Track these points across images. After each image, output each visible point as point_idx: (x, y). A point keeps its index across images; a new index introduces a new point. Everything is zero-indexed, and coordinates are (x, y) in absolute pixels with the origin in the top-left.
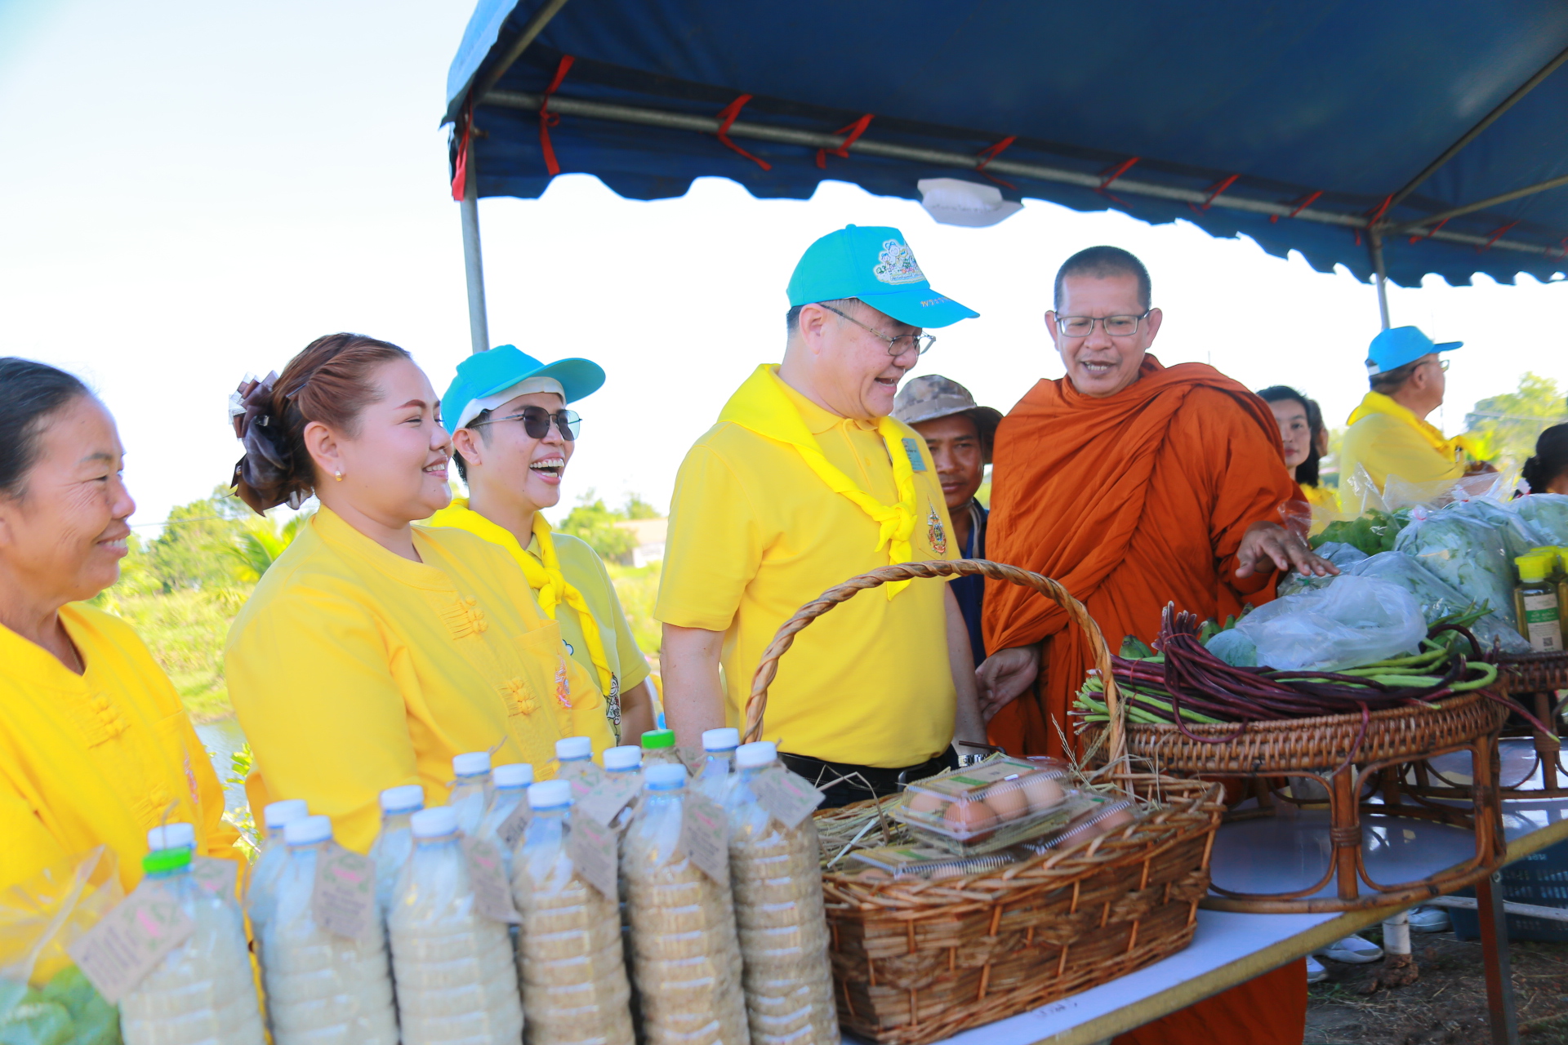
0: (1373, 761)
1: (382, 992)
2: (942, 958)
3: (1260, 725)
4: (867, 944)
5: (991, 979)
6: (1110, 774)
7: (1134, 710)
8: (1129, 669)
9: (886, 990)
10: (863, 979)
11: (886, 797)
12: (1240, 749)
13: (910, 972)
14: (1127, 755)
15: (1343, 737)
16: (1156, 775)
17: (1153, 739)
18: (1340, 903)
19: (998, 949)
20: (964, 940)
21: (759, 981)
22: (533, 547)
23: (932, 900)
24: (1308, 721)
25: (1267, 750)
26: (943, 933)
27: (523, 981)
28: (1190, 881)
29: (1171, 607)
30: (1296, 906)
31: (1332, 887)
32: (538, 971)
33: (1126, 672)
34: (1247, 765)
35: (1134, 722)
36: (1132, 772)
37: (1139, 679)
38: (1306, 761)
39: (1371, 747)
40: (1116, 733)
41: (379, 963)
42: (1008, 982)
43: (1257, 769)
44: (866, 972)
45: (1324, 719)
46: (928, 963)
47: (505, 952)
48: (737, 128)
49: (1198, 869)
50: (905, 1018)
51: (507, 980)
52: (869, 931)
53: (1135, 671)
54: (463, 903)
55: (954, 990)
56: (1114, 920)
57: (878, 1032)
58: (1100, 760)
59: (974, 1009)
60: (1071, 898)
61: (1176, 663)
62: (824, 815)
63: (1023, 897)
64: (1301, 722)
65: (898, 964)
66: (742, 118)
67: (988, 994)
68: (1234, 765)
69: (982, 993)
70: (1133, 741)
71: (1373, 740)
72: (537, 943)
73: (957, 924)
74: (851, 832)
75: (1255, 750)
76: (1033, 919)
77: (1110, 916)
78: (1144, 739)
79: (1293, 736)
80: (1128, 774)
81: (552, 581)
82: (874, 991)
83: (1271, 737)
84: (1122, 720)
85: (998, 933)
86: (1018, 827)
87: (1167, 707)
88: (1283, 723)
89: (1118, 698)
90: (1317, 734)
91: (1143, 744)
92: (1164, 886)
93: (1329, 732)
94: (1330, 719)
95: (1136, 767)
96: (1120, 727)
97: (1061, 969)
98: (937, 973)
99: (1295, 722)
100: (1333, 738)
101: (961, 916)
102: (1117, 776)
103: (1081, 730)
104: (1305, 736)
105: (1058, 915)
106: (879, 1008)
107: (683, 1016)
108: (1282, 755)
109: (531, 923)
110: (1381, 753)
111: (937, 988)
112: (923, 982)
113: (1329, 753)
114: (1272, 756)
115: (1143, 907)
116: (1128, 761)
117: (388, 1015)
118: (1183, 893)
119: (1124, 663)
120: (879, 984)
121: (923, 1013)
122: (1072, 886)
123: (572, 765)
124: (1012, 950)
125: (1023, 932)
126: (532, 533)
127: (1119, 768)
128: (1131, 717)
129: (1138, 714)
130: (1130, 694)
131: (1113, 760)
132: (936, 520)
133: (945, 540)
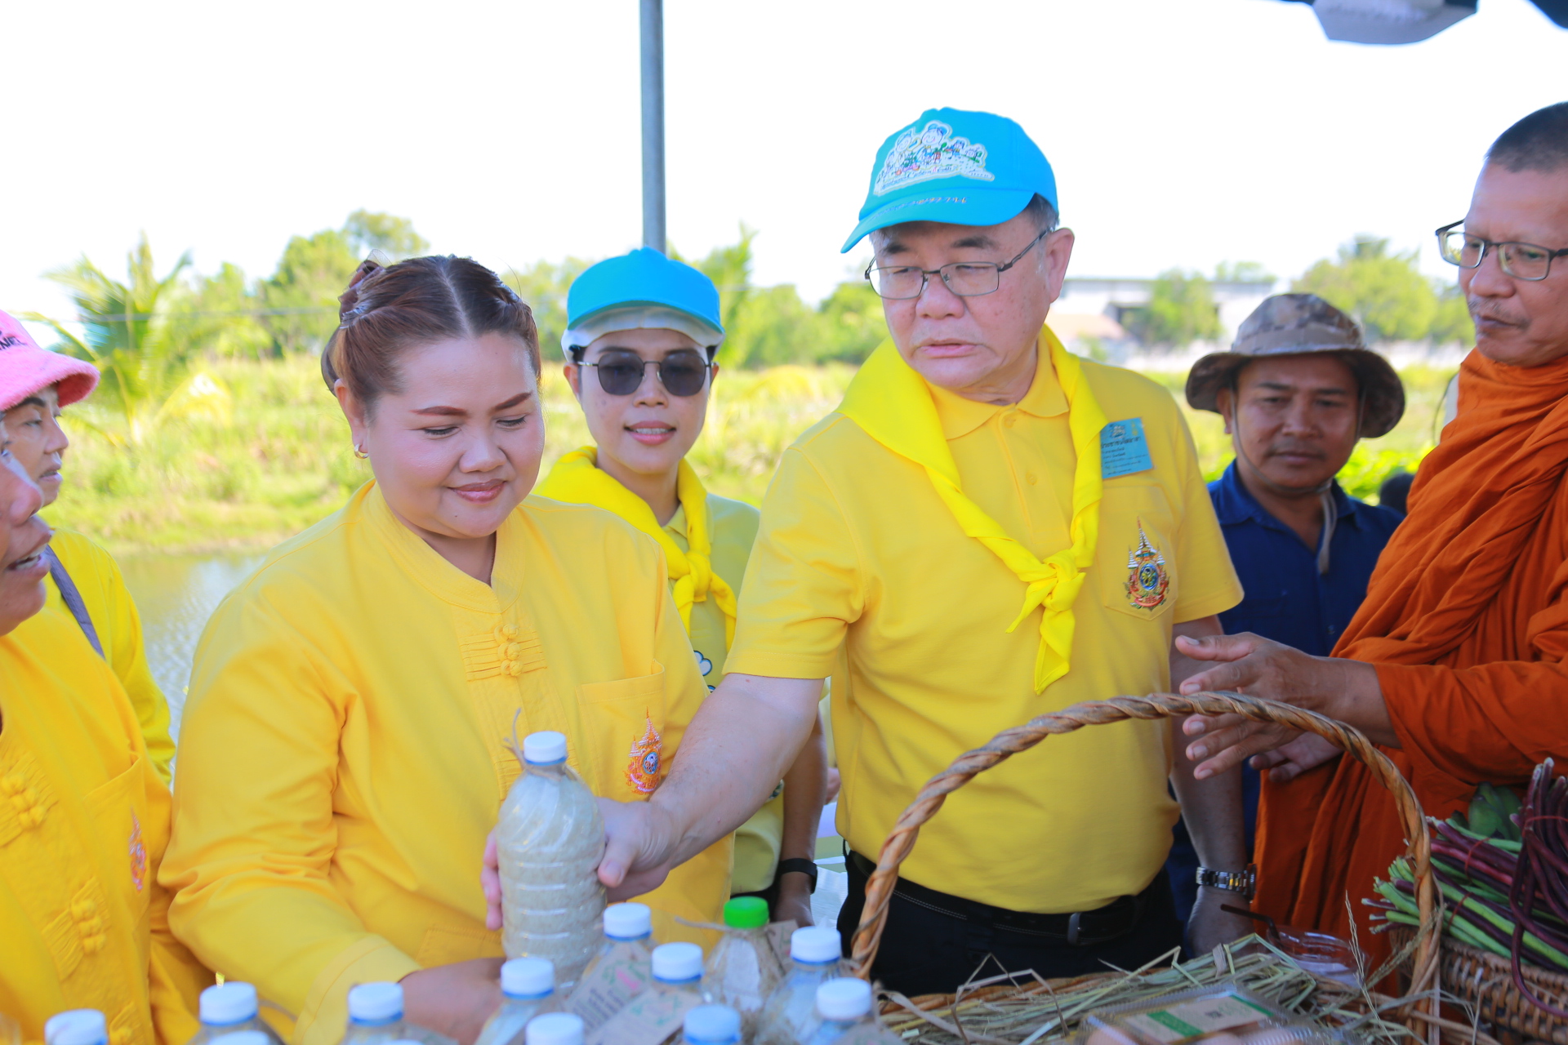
6: (1407, 1010)
7: (1459, 921)
8: (1465, 851)
11: (1083, 977)
14: (1437, 990)
16: (1473, 1031)
17: (1480, 972)
22: (676, 522)
29: (1548, 767)
33: (1461, 855)
35: (1457, 939)
36: (1443, 1015)
37: (1478, 871)
40: (1425, 954)
53: (1474, 856)
58: (1397, 984)
61: (1535, 865)
62: (990, 996)
70: (1451, 965)
74: (1021, 1029)
78: (1467, 967)
80: (1435, 1017)
81: (694, 573)
84: (1436, 936)
87: (1508, 927)
89: (1435, 899)
91: (1464, 975)
95: (1448, 1011)
96: (1432, 946)
102: (1417, 1014)
103: (1379, 928)
116: (1437, 998)
119: (1462, 842)
123: (620, 946)
126: (678, 502)
127: (1422, 1006)
128: (1453, 930)
129: (1464, 929)
130: (1457, 896)
131: (1416, 991)
132: (1151, 555)
133: (1166, 584)
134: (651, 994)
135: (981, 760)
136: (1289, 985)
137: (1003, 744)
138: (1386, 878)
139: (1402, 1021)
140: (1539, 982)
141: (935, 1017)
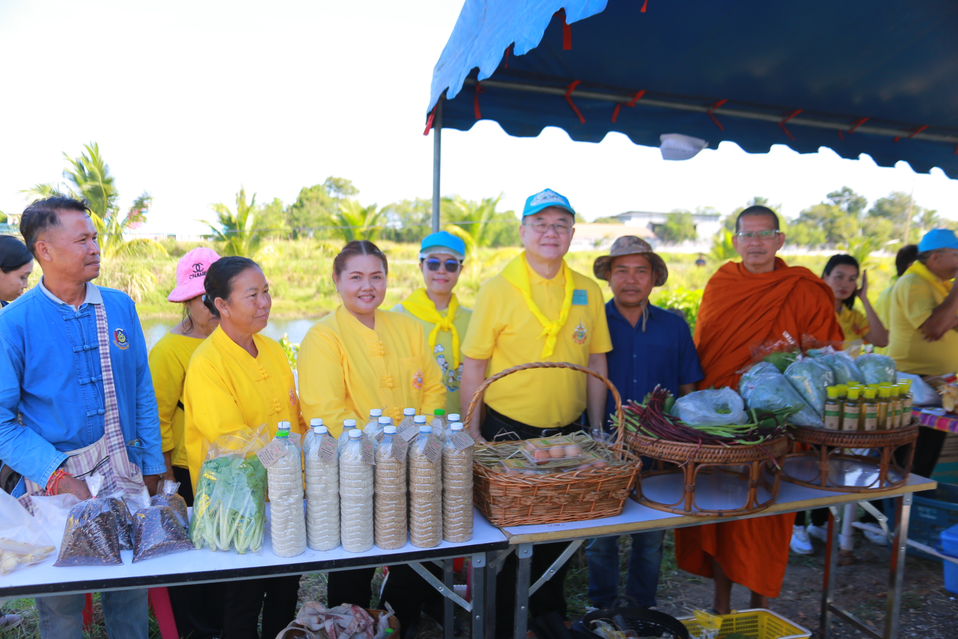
0: (703, 463)
1: (335, 478)
2: (514, 500)
3: (664, 441)
4: (490, 491)
5: (533, 510)
6: (614, 448)
9: (495, 506)
10: (489, 501)
12: (656, 448)
13: (502, 502)
14: (622, 442)
15: (692, 452)
16: (627, 451)
17: (632, 437)
18: (683, 512)
19: (535, 501)
20: (523, 496)
21: (446, 495)
23: (511, 481)
24: (680, 443)
25: (665, 451)
26: (515, 492)
27: (375, 482)
28: (620, 492)
30: (668, 509)
31: (682, 506)
32: (379, 480)
34: (657, 455)
37: (637, 413)
38: (677, 458)
39: (702, 457)
40: (620, 431)
41: (336, 469)
42: (539, 513)
43: (660, 457)
44: (490, 499)
45: (686, 444)
46: (509, 500)
47: (370, 473)
48: (575, 93)
49: (625, 488)
50: (501, 517)
51: (371, 480)
52: (491, 487)
54: (360, 457)
55: (518, 511)
56: (585, 500)
57: (492, 519)
59: (525, 518)
60: (566, 489)
63: (546, 486)
64: (678, 443)
65: (499, 499)
66: (578, 88)
67: (531, 515)
68: (653, 454)
69: (529, 514)
70: (626, 436)
71: (703, 455)
72: (380, 472)
73: (521, 490)
75: (660, 450)
76: (550, 494)
77: (583, 498)
78: (629, 437)
79: (674, 448)
80: (621, 449)
82: (491, 506)
83: (667, 446)
84: (623, 429)
85: (536, 496)
86: (557, 461)
87: (638, 424)
88: (672, 442)
89: (623, 418)
90: (683, 449)
91: (629, 439)
92: (609, 492)
93: (687, 449)
94: (688, 444)
95: (625, 448)
97: (561, 512)
98: (513, 504)
99: (675, 443)
100: (688, 452)
101: (522, 488)
104: (678, 449)
105: (559, 494)
106: (493, 512)
107: (420, 500)
108: (669, 454)
109: (379, 466)
110: (706, 460)
111: (512, 509)
112: (507, 506)
113: (686, 457)
114: (666, 454)
115: (596, 498)
116: (622, 444)
117: (336, 484)
118: (617, 496)
120: (494, 504)
121: (507, 516)
122: (567, 485)
124: (541, 502)
125: (546, 497)
127: (618, 446)
128: (628, 428)
129: (630, 427)
130: (629, 418)
131: (617, 442)
132: (582, 329)
133: (586, 338)
134: (414, 426)
135: (499, 376)
136: (588, 443)
137: (505, 373)
138: (614, 414)
139: (613, 450)
140: (643, 439)
141: (491, 447)
